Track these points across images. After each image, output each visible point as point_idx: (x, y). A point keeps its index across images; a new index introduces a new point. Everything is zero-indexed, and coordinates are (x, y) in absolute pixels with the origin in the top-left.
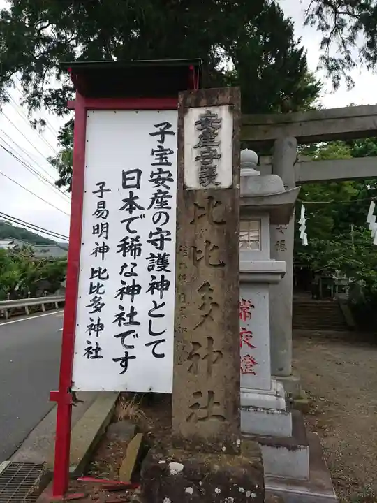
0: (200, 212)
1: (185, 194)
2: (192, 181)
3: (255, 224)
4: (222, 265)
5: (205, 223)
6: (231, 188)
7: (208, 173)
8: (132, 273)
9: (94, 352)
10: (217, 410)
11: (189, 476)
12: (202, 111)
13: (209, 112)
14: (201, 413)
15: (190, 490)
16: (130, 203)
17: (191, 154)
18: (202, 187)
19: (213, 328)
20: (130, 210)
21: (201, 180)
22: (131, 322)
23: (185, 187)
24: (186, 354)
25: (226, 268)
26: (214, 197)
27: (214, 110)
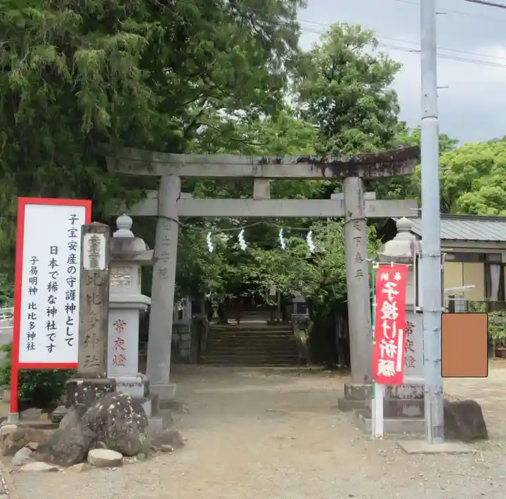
0: (90, 280)
1: (84, 272)
2: (87, 266)
3: (128, 270)
4: (100, 303)
5: (92, 285)
6: (104, 270)
7: (94, 263)
8: (53, 302)
9: (31, 347)
10: (97, 362)
11: (85, 384)
12: (92, 235)
13: (95, 236)
14: (90, 363)
15: (85, 389)
16: (53, 263)
17: (87, 254)
18: (91, 269)
19: (96, 330)
20: (53, 266)
21: (91, 267)
22: (53, 328)
23: (84, 268)
24: (84, 340)
25: (101, 305)
26: (97, 273)
27: (97, 235)
